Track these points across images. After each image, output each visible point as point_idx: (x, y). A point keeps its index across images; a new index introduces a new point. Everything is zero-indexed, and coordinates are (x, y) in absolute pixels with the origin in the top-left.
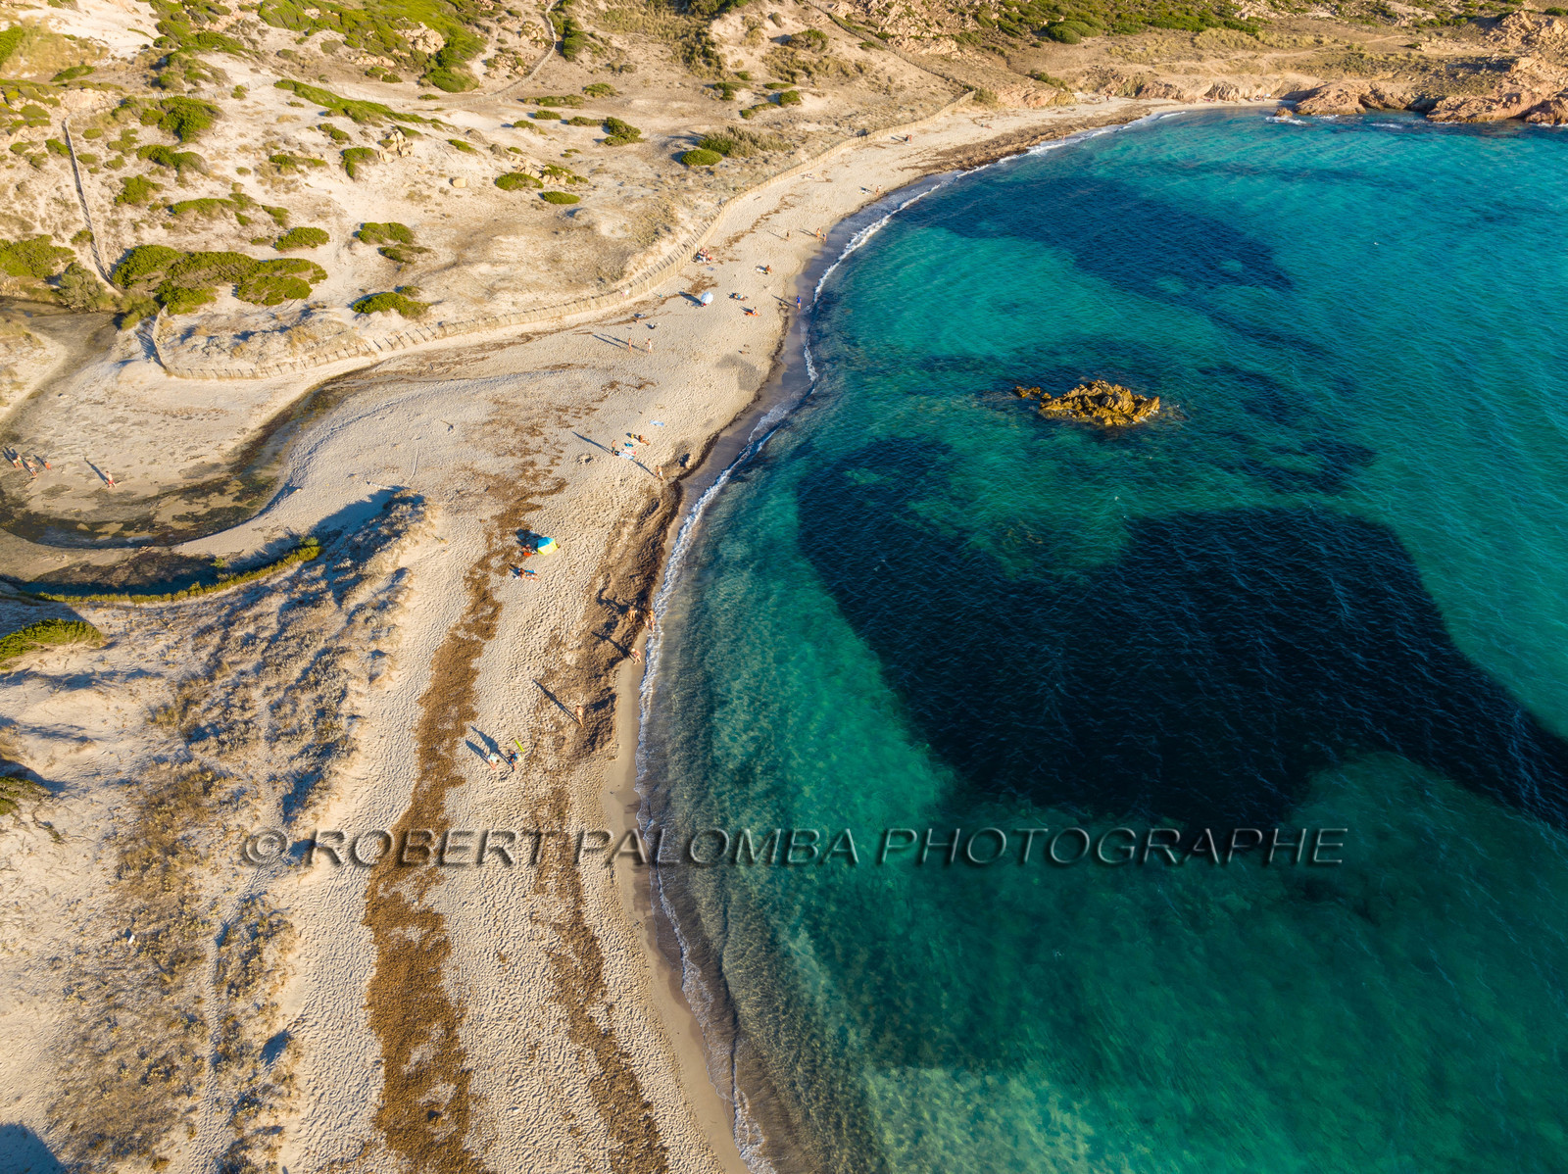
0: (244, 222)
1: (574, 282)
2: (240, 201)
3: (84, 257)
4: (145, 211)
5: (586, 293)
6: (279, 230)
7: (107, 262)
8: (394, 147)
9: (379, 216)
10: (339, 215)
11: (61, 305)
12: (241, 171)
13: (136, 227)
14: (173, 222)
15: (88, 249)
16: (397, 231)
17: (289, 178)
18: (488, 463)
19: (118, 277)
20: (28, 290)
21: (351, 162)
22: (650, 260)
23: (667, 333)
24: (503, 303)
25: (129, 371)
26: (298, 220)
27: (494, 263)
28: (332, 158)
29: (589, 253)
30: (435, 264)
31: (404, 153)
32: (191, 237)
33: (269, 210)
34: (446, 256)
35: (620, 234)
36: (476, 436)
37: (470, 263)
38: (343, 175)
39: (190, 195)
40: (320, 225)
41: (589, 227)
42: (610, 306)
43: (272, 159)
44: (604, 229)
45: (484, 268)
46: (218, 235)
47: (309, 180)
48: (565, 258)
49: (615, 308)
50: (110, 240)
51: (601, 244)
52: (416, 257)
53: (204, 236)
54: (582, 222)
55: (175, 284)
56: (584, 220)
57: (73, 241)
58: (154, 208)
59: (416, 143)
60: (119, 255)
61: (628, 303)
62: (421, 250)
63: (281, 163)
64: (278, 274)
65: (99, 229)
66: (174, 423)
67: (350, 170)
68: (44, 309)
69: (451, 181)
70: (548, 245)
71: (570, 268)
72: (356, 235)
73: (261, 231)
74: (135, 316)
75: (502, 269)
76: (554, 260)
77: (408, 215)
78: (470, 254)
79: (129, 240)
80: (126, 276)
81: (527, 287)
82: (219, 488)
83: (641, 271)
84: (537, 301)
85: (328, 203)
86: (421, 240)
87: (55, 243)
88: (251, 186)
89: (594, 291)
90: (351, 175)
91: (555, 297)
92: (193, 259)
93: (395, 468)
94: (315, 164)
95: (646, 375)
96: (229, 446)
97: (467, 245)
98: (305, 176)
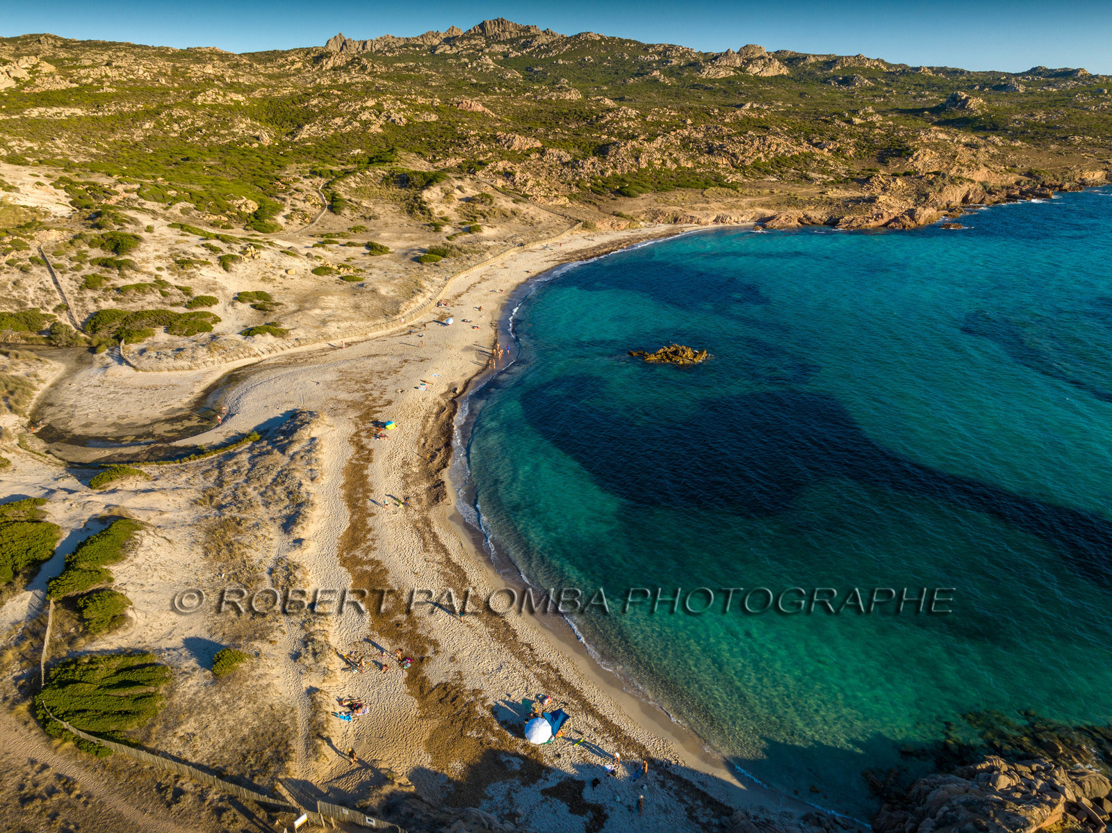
0: (164, 294)
1: (371, 316)
2: (160, 284)
3: (63, 319)
4: (100, 292)
5: (379, 321)
6: (187, 298)
7: (78, 320)
8: (249, 254)
9: (248, 287)
10: (223, 289)
11: (51, 344)
12: (159, 269)
13: (95, 301)
14: (119, 297)
15: (65, 314)
16: (260, 295)
17: (189, 271)
18: (343, 395)
19: (88, 327)
20: (27, 339)
21: (225, 263)
22: (412, 305)
23: (430, 338)
24: (332, 328)
25: (110, 371)
26: (198, 293)
27: (323, 309)
28: (213, 260)
29: (376, 302)
30: (286, 311)
31: (256, 257)
32: (132, 304)
33: (180, 288)
34: (293, 307)
35: (392, 294)
36: (334, 386)
37: (309, 309)
38: (221, 269)
39: (129, 282)
40: (212, 294)
41: (374, 291)
42: (393, 328)
43: (177, 262)
44: (383, 291)
45: (317, 311)
46: (151, 302)
47: (202, 272)
48: (363, 305)
49: (396, 328)
50: (79, 309)
51: (383, 298)
52: (275, 307)
53: (140, 303)
54: (368, 289)
55: (127, 328)
56: (370, 288)
57: (54, 311)
58: (106, 290)
59: (262, 252)
60: (86, 316)
61: (404, 326)
62: (277, 304)
63: (182, 264)
64: (193, 319)
65: (71, 303)
66: (148, 392)
67: (226, 267)
68: (39, 347)
69: (286, 271)
70: (351, 300)
71: (367, 311)
72: (235, 299)
73: (176, 299)
74: (103, 346)
75: (328, 312)
76: (357, 307)
77: (267, 288)
78: (307, 305)
79: (92, 308)
80: (94, 326)
81: (346, 319)
82: (188, 418)
83: (408, 311)
84: (351, 326)
85: (215, 283)
86: (276, 299)
87: (42, 312)
88: (165, 275)
89: (384, 320)
90: (227, 270)
91: (362, 324)
92: (138, 315)
93: (291, 402)
94: (205, 263)
95: (424, 356)
96: (186, 400)
97: (306, 301)
98: (199, 270)
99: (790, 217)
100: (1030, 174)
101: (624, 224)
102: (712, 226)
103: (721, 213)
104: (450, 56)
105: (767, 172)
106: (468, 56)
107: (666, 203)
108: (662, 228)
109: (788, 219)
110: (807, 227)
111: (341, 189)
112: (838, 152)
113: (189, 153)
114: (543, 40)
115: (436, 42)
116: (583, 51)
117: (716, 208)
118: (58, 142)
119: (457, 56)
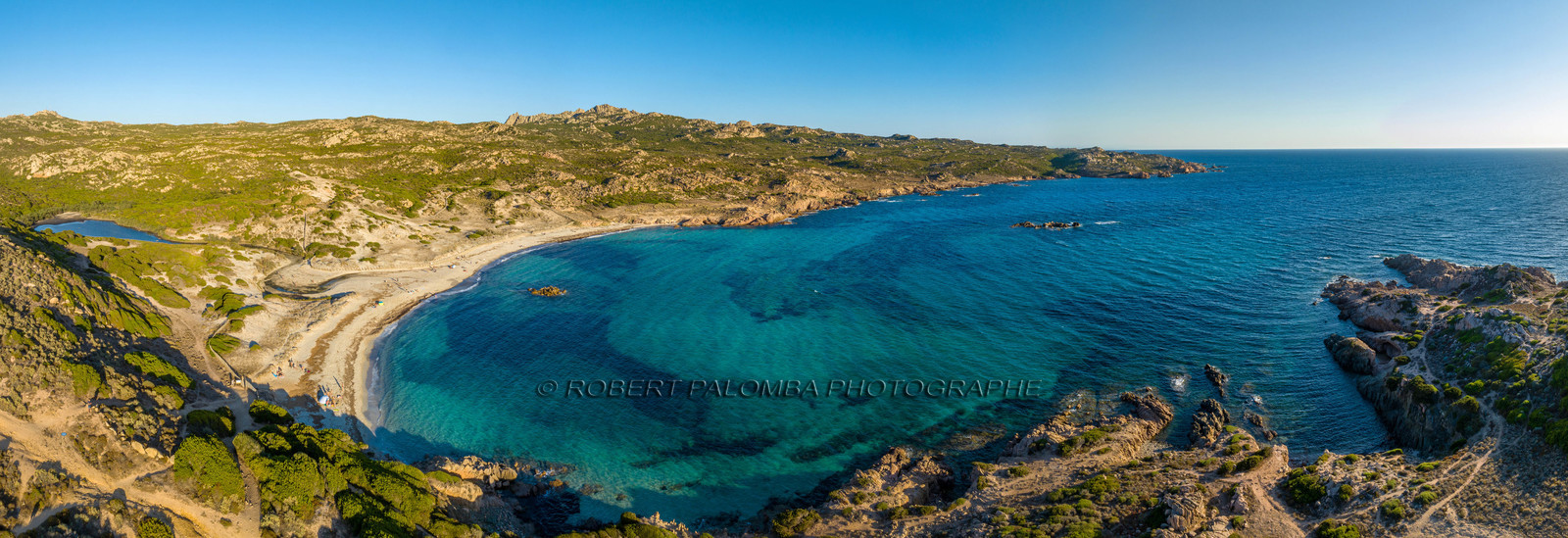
62: (382, 249)
99: (699, 220)
100: (851, 192)
101: (599, 223)
102: (653, 224)
103: (659, 218)
104: (574, 125)
105: (703, 194)
106: (584, 125)
107: (631, 212)
108: (623, 225)
109: (697, 221)
110: (708, 225)
111: (457, 200)
112: (749, 183)
113: (398, 177)
114: (629, 116)
115: (569, 116)
116: (650, 123)
117: (659, 215)
118: (345, 169)
119: (578, 125)
